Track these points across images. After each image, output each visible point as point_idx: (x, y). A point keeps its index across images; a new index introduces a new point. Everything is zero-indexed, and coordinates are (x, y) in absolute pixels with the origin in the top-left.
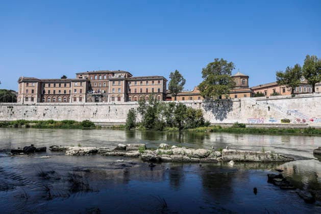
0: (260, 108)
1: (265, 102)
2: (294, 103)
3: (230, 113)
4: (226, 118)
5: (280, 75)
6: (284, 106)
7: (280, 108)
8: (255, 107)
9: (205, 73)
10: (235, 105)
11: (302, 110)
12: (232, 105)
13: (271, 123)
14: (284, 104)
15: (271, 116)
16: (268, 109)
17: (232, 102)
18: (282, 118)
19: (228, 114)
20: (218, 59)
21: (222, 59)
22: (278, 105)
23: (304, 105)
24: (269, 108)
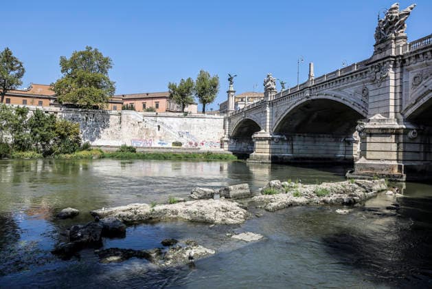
0: (149, 126)
1: (153, 118)
2: (185, 123)
3: (105, 130)
4: (99, 137)
5: (172, 87)
6: (175, 126)
7: (170, 128)
8: (142, 125)
10: (113, 120)
11: (193, 132)
12: (108, 120)
13: (160, 146)
14: (175, 124)
15: (160, 137)
16: (157, 128)
17: (109, 115)
18: (174, 141)
19: (102, 132)
20: (91, 48)
21: (96, 50)
22: (168, 125)
23: (195, 126)
24: (159, 127)
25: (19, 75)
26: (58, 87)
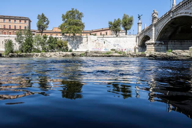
0: (99, 42)
1: (102, 38)
2: (117, 40)
3: (81, 44)
4: (79, 48)
5: (110, 23)
6: (112, 42)
8: (97, 41)
9: (64, 18)
10: (84, 40)
11: (121, 44)
12: (82, 40)
13: (105, 51)
14: (112, 40)
15: (105, 47)
16: (104, 43)
17: (82, 38)
18: (112, 48)
19: (79, 45)
20: (74, 9)
21: (76, 9)
22: (109, 41)
23: (122, 41)
24: (104, 42)
25: (47, 24)
26: (61, 27)
